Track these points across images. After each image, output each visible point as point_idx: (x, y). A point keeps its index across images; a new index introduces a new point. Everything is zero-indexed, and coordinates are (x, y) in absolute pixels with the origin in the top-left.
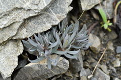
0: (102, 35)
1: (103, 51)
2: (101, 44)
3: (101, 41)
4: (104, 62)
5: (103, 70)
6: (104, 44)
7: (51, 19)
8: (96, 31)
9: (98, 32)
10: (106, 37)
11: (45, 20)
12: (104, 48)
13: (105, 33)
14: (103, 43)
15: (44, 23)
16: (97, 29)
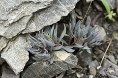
0: (106, 25)
1: (109, 41)
2: (107, 35)
3: (106, 32)
4: (111, 53)
5: (111, 60)
6: (109, 35)
7: (61, 10)
8: (99, 22)
9: (102, 24)
10: (110, 27)
11: (54, 12)
12: (110, 39)
13: (108, 23)
14: (108, 33)
15: (54, 15)
16: (100, 20)
